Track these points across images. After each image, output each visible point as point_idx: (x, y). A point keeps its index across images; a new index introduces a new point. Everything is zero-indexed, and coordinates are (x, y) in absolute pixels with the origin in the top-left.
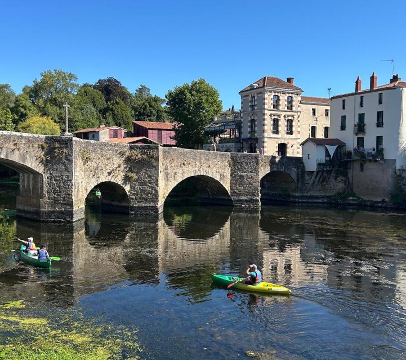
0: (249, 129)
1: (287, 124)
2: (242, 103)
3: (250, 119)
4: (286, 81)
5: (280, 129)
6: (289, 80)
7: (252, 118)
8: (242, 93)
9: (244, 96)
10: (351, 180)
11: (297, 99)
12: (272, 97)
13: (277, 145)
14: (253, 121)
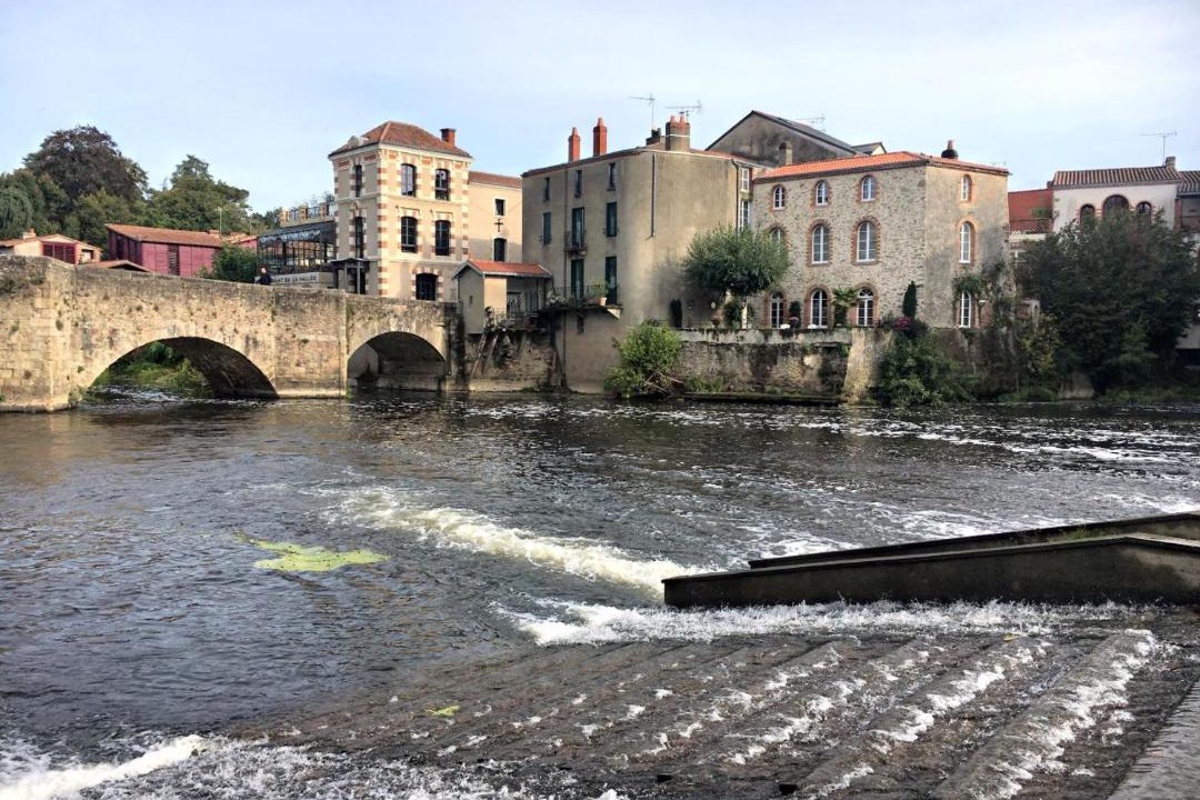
0: (352, 241)
1: (437, 232)
2: (336, 180)
3: (352, 217)
4: (439, 135)
5: (420, 241)
6: (446, 133)
7: (357, 215)
8: (335, 157)
9: (341, 165)
10: (561, 353)
11: (458, 176)
12: (399, 167)
13: (414, 278)
14: (358, 221)
